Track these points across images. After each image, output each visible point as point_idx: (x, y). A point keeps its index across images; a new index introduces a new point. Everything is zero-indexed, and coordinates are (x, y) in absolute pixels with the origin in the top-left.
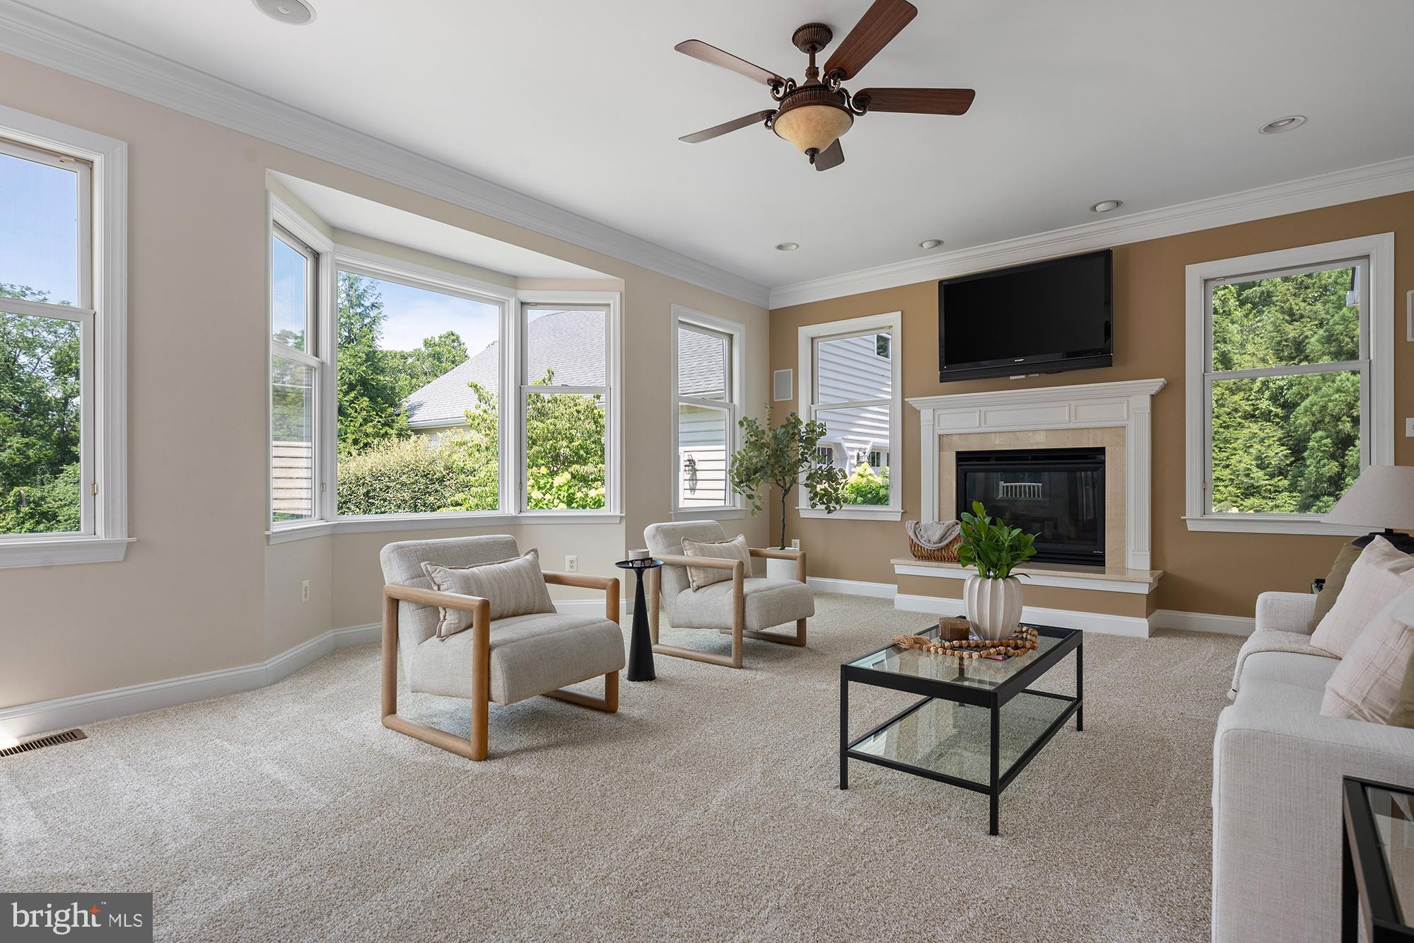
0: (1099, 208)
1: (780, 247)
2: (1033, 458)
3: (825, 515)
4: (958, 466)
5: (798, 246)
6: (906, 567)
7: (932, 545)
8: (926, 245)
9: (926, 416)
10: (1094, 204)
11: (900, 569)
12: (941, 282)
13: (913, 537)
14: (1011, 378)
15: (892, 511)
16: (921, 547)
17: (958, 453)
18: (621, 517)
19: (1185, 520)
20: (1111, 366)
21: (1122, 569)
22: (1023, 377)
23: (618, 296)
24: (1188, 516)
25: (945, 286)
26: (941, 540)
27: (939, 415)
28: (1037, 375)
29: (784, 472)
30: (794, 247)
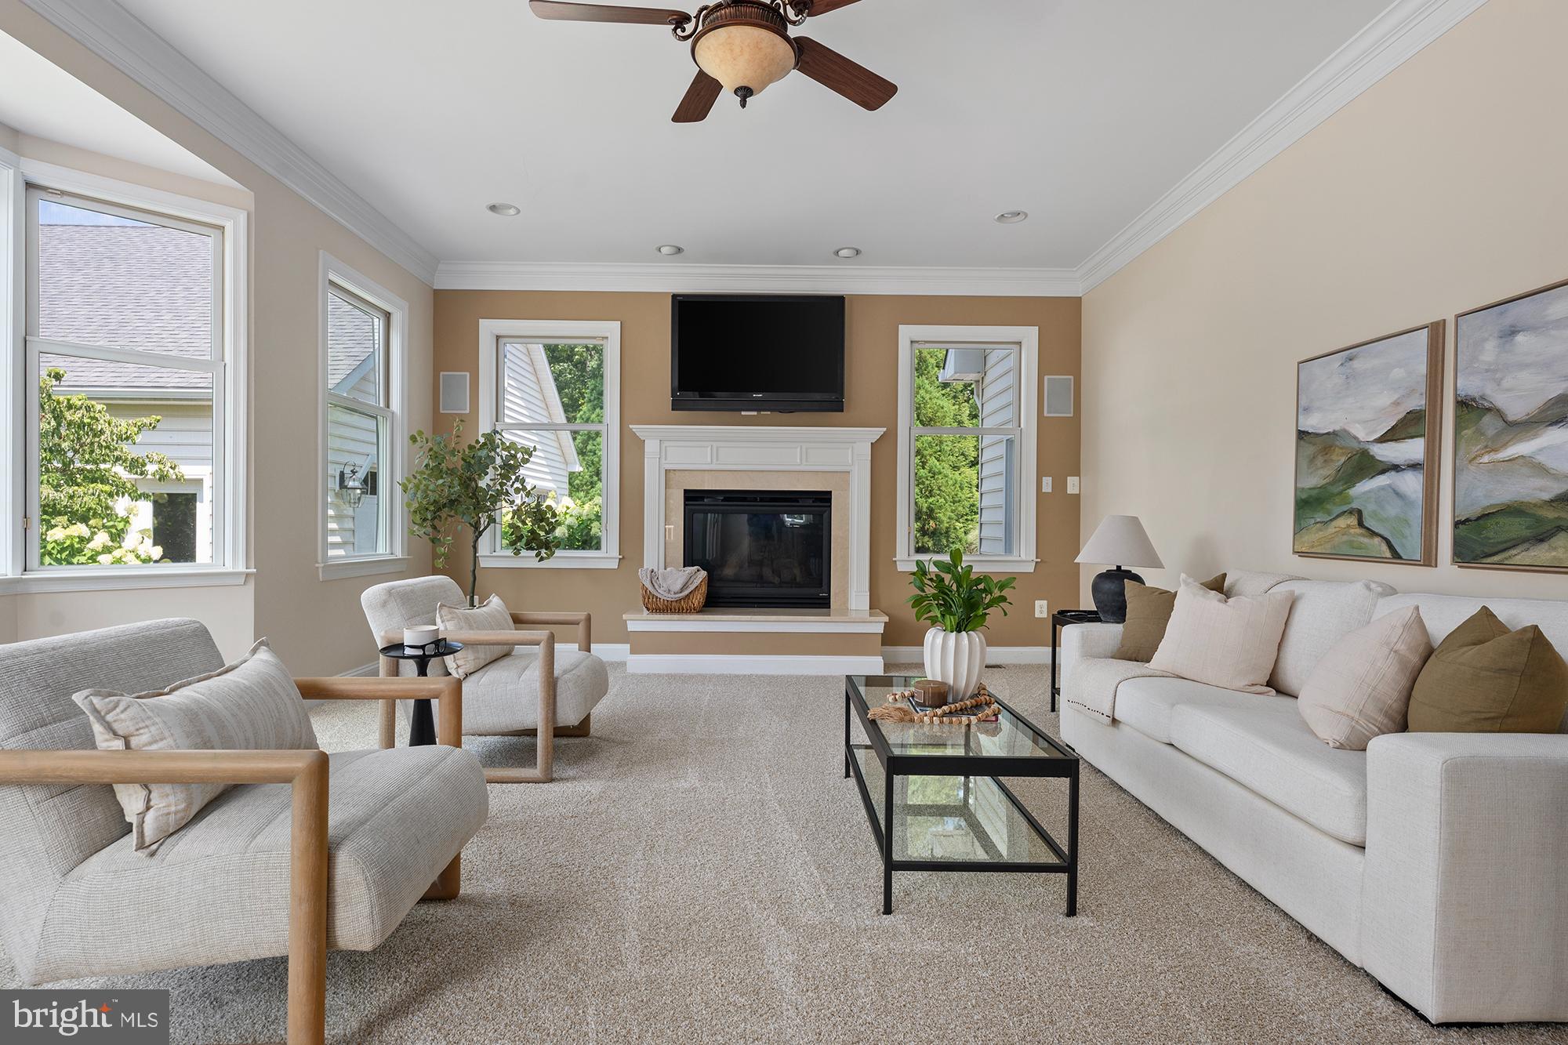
0: (843, 253)
1: (493, 208)
2: (762, 500)
3: (534, 563)
4: (685, 505)
5: (518, 212)
6: (641, 623)
7: (673, 596)
8: (665, 250)
9: (651, 447)
10: (838, 248)
11: (632, 626)
12: (674, 296)
13: (650, 588)
14: (743, 413)
15: (607, 556)
16: (657, 598)
17: (686, 491)
18: (248, 575)
19: (895, 561)
20: (843, 411)
21: (845, 611)
22: (755, 413)
23: (242, 218)
24: (898, 557)
25: (680, 302)
26: (682, 590)
27: (666, 447)
28: (769, 413)
29: (479, 507)
30: (512, 211)
